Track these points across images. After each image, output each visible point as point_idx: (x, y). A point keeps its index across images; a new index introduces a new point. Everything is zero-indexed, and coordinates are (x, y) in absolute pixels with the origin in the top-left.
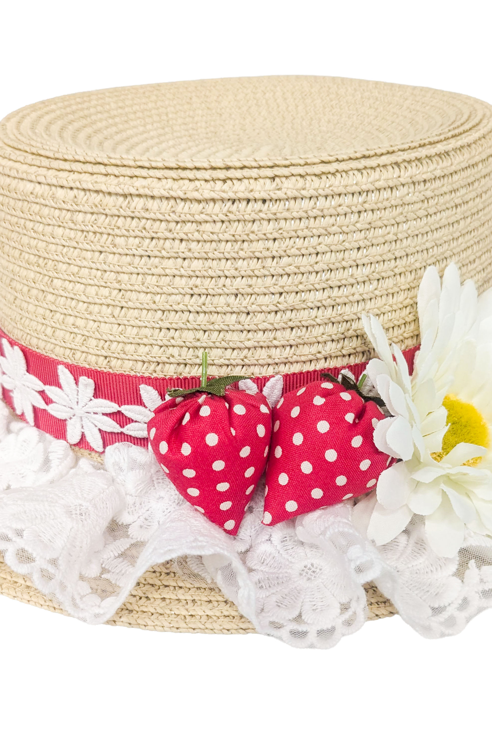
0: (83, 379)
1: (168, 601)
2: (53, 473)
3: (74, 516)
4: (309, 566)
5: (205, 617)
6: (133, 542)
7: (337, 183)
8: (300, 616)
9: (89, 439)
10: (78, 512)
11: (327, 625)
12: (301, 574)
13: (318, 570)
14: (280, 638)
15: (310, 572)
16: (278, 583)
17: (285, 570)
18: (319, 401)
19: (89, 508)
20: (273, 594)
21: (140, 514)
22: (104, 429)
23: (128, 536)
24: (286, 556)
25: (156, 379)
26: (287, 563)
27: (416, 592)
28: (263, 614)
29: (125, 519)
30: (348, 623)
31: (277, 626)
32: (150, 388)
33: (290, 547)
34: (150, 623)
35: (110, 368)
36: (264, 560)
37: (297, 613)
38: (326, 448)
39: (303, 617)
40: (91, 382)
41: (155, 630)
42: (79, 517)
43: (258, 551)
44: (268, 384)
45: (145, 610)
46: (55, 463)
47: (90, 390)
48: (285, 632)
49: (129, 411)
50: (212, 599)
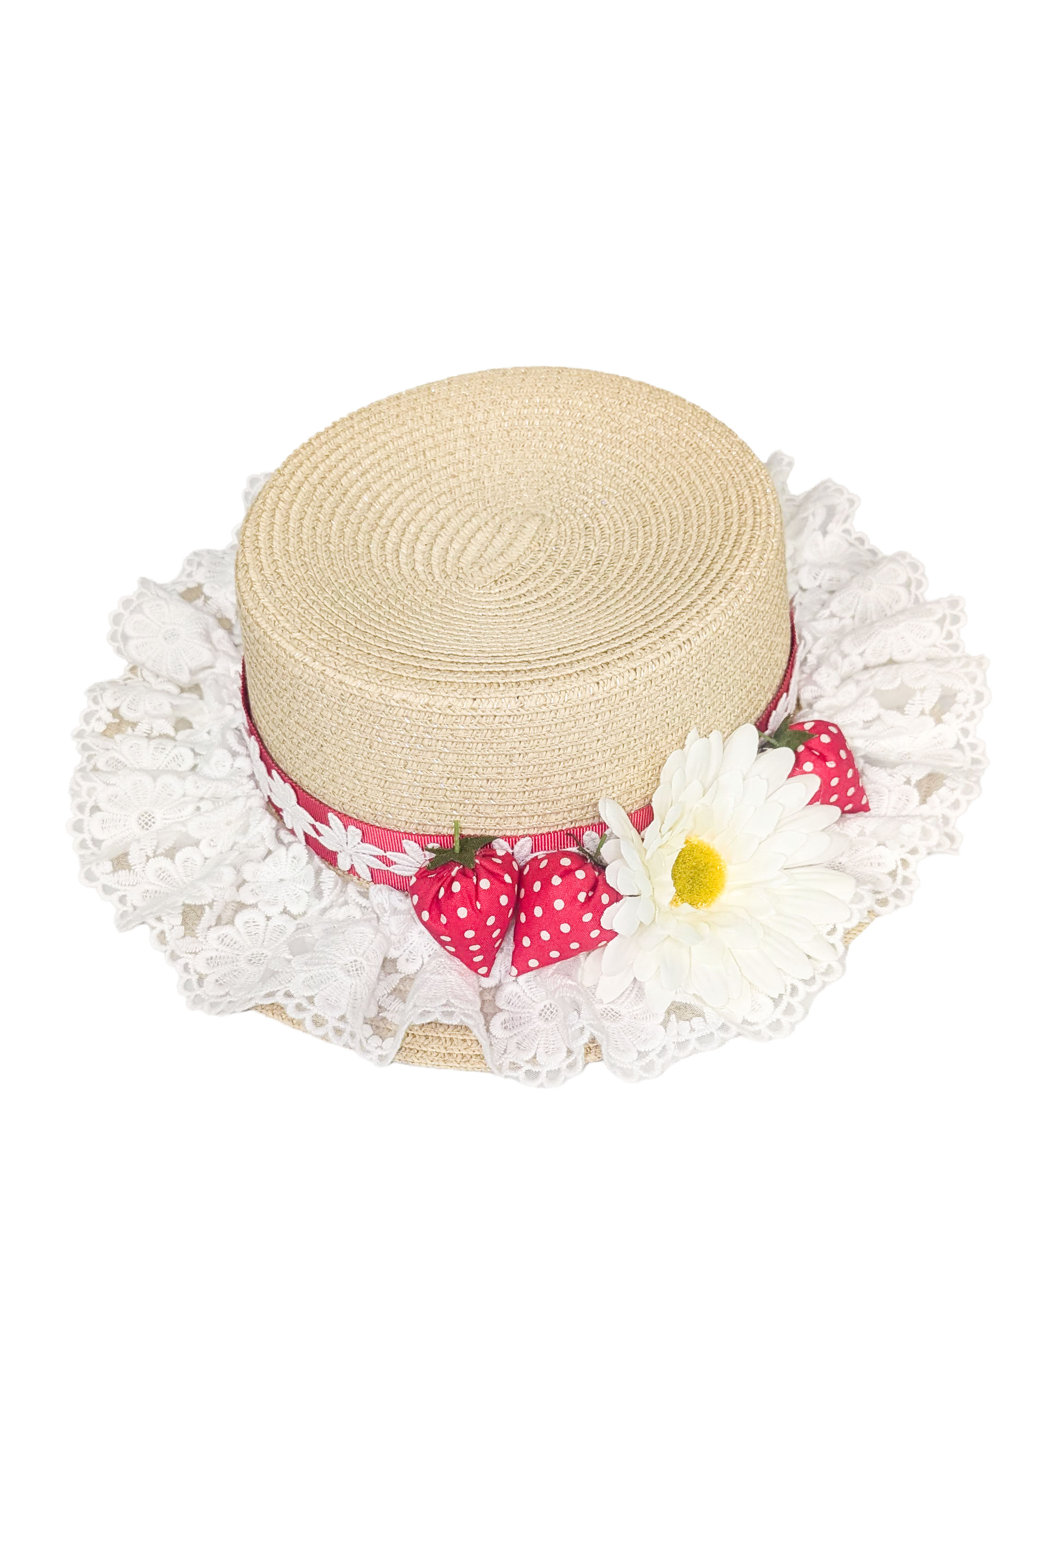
0: (352, 828)
1: (430, 1038)
2: (325, 902)
3: (351, 973)
4: (548, 1006)
5: (460, 1057)
6: (402, 976)
7: (575, 697)
8: (535, 1057)
9: (358, 870)
10: (354, 969)
11: (554, 1067)
12: (541, 1015)
13: (555, 1011)
14: (517, 1079)
15: (548, 1012)
16: (520, 1024)
17: (528, 1010)
18: (556, 880)
19: (363, 962)
20: (515, 1034)
21: (406, 948)
22: (372, 866)
23: (397, 972)
24: (530, 995)
25: (418, 835)
26: (531, 1002)
27: (631, 1037)
28: (505, 1056)
29: (393, 954)
30: (571, 1066)
31: (514, 1066)
32: (412, 843)
33: (534, 986)
34: (416, 1060)
35: (377, 821)
36: (511, 1000)
37: (533, 1055)
38: (561, 922)
39: (537, 1059)
40: (359, 832)
41: (420, 1066)
42: (356, 972)
43: (505, 992)
44: (519, 843)
45: (412, 1047)
46: (326, 893)
47: (359, 838)
48: (521, 1073)
49: (394, 856)
50: (467, 1038)
